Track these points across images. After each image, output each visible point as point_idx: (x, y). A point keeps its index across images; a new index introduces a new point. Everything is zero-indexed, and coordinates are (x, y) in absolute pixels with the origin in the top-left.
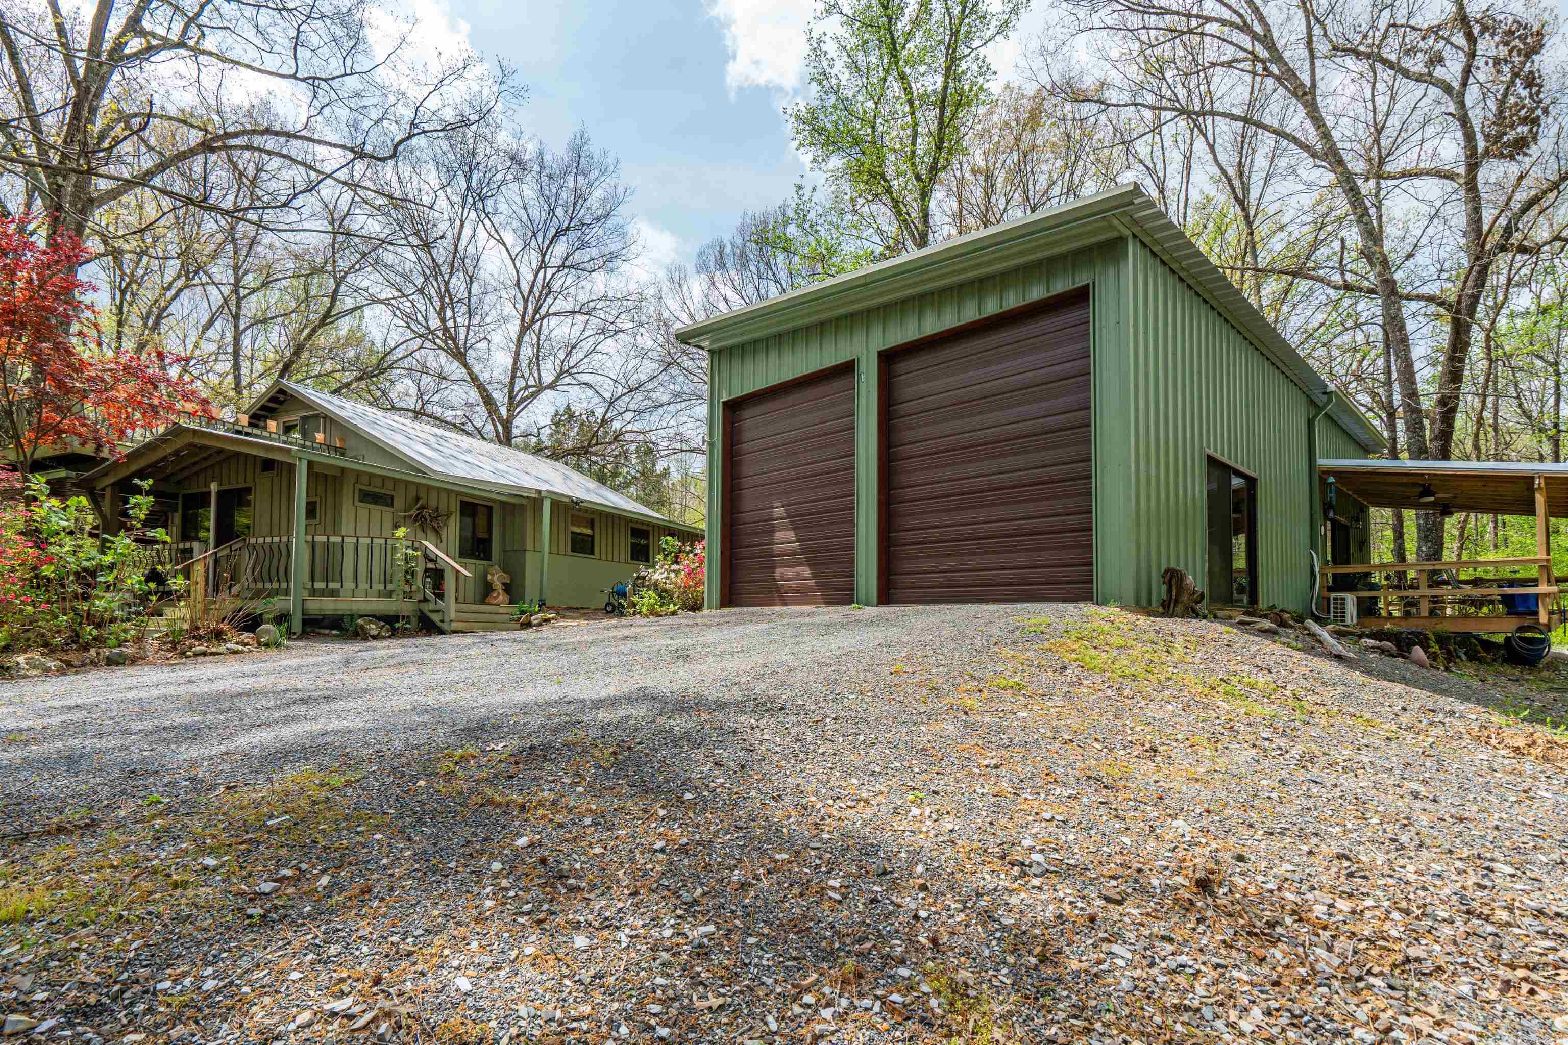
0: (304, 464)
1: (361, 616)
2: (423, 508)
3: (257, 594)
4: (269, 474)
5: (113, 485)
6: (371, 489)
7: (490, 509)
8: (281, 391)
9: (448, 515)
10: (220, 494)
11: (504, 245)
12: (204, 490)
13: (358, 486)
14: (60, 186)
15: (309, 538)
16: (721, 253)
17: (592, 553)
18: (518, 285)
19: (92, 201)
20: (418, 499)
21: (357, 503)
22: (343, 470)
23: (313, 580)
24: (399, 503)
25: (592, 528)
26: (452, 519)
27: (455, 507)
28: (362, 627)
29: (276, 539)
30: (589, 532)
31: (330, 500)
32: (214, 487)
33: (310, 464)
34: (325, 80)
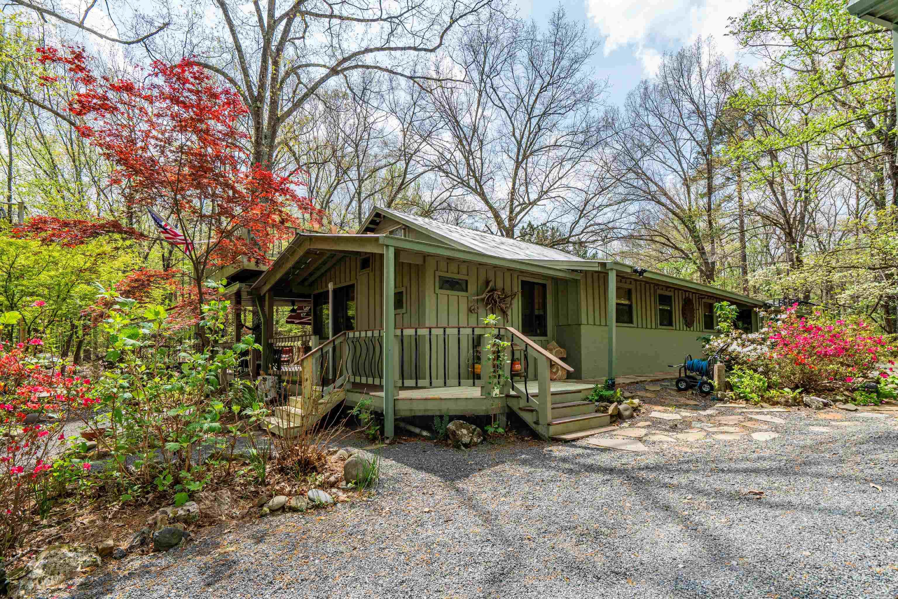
0: (392, 251)
1: (452, 418)
2: (493, 290)
3: (357, 387)
4: (365, 271)
5: (270, 290)
6: (449, 275)
7: (544, 286)
8: (378, 215)
9: (513, 296)
10: (335, 291)
11: (505, 109)
12: (325, 290)
13: (438, 274)
14: (259, 108)
15: (399, 332)
16: (646, 89)
17: (631, 322)
18: (514, 135)
19: (278, 119)
20: (487, 283)
21: (438, 291)
22: (425, 256)
23: (403, 377)
24: (472, 288)
25: (630, 299)
26: (515, 301)
27: (517, 288)
28: (454, 433)
29: (369, 334)
30: (627, 302)
31: (414, 289)
32: (331, 286)
33: (398, 252)
34: (397, 17)
